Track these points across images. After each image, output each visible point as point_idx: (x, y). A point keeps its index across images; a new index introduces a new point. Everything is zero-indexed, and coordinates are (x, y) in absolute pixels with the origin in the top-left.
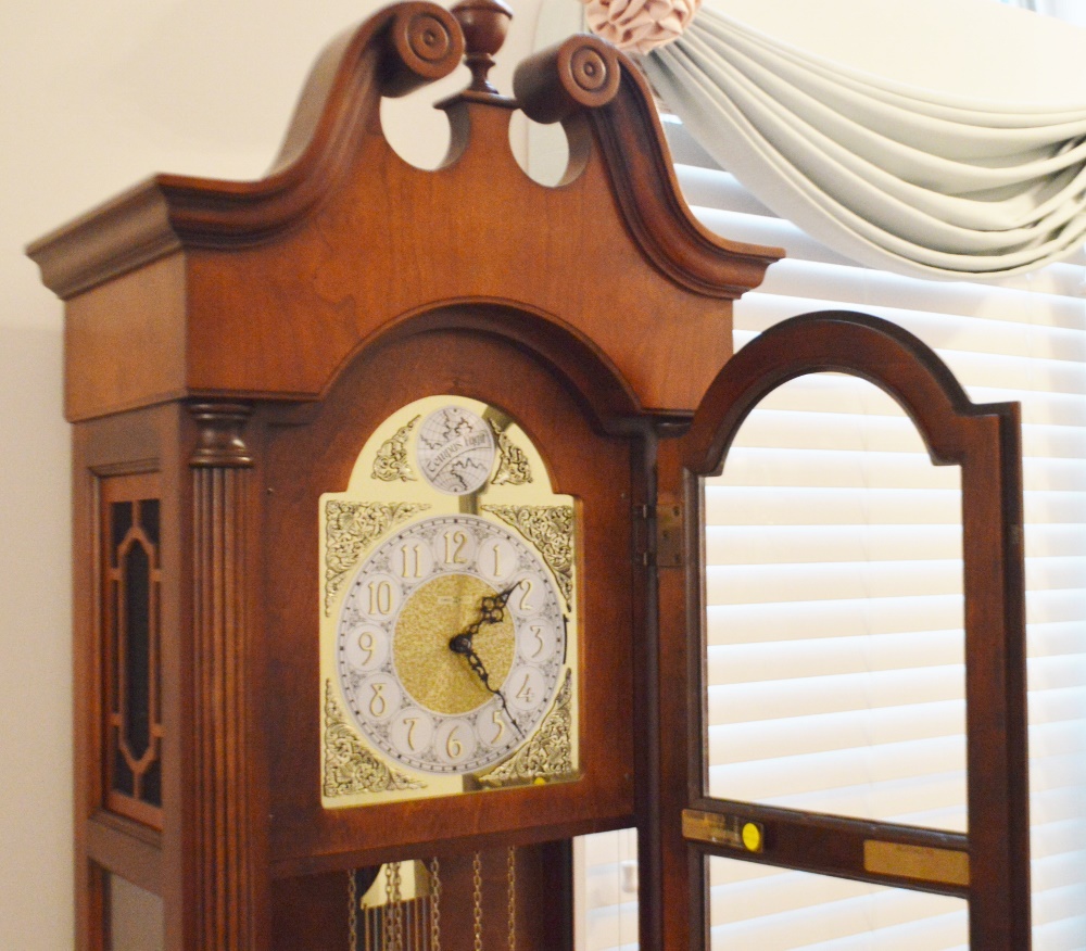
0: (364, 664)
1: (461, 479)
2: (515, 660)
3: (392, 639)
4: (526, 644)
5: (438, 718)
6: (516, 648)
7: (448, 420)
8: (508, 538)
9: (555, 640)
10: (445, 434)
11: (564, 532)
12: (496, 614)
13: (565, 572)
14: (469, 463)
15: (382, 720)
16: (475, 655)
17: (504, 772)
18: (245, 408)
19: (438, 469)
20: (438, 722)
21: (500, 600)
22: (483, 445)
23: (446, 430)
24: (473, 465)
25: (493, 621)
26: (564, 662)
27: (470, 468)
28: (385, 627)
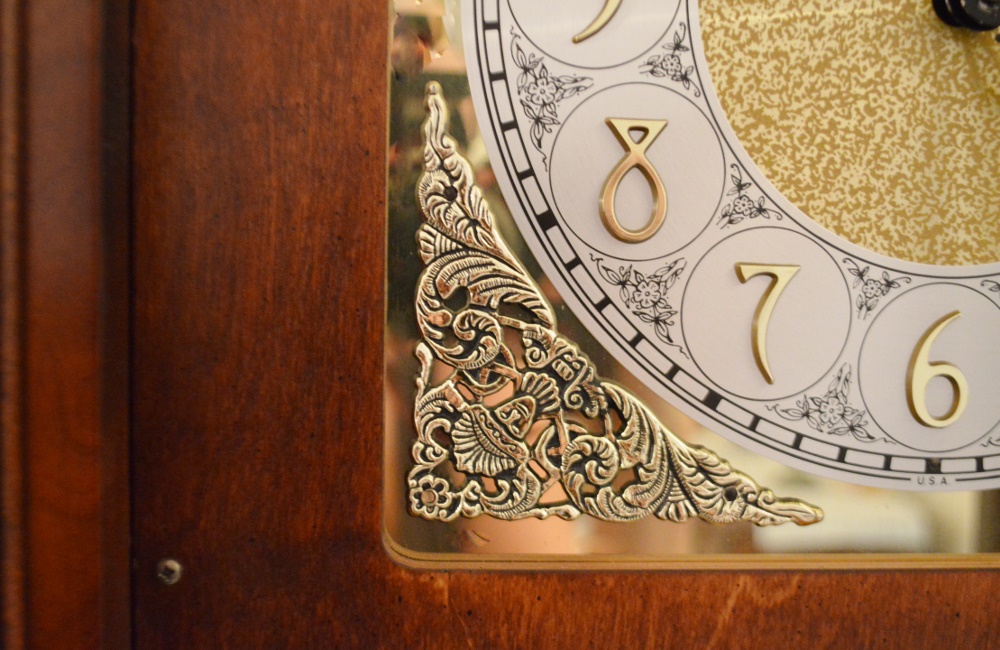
5: (875, 274)
20: (876, 289)
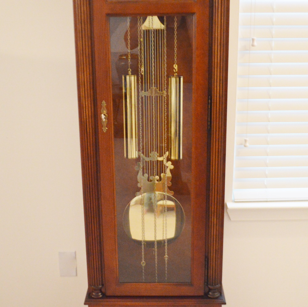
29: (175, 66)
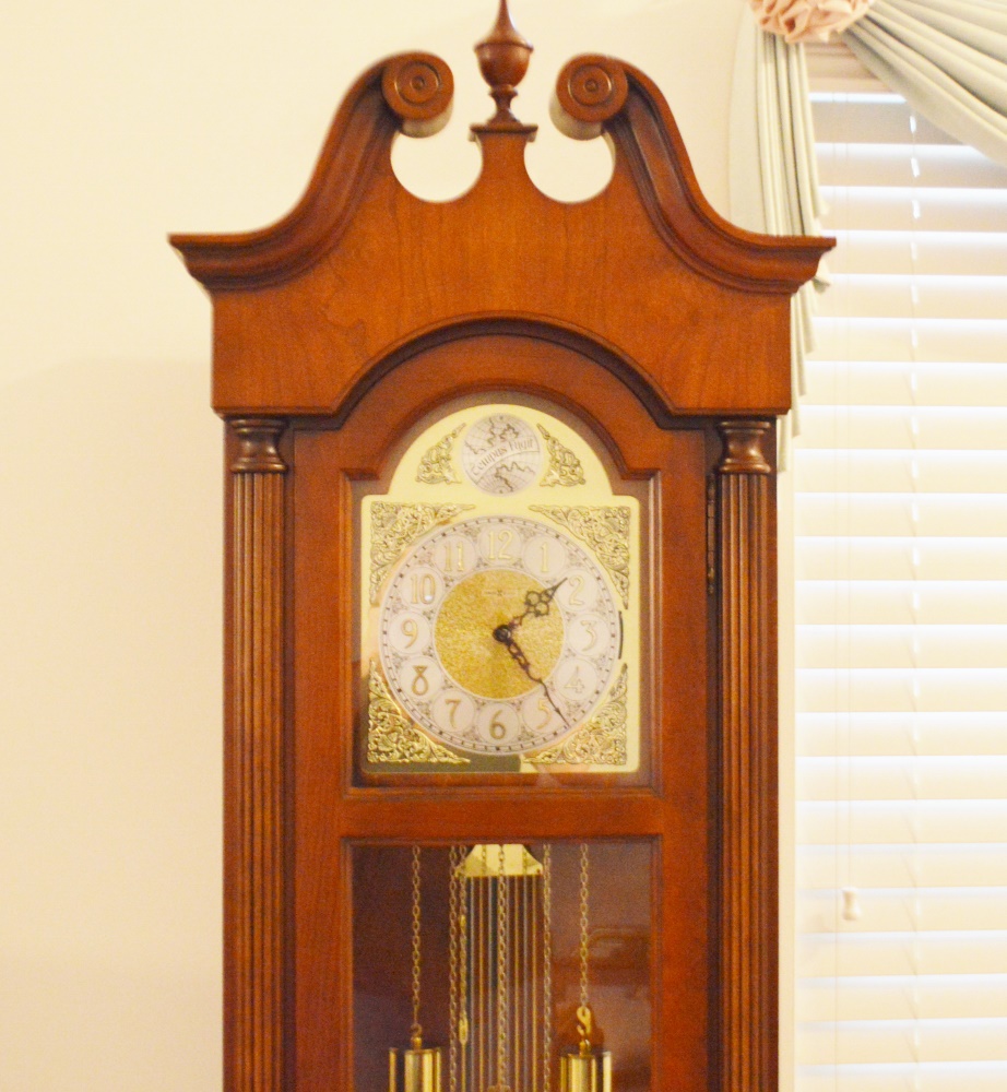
0: (407, 647)
1: (506, 481)
2: (563, 652)
3: (434, 626)
4: (576, 637)
5: (480, 701)
6: (564, 642)
7: (493, 427)
8: (557, 537)
9: (609, 636)
10: (489, 441)
11: (620, 531)
12: (542, 608)
13: (622, 571)
14: (515, 466)
15: (424, 699)
16: (516, 645)
17: (550, 757)
18: (279, 423)
19: (482, 472)
20: (480, 705)
21: (548, 595)
22: (529, 449)
23: (490, 436)
24: (519, 469)
25: (538, 614)
26: (620, 657)
27: (515, 471)
28: (427, 615)
29: (584, 1014)
